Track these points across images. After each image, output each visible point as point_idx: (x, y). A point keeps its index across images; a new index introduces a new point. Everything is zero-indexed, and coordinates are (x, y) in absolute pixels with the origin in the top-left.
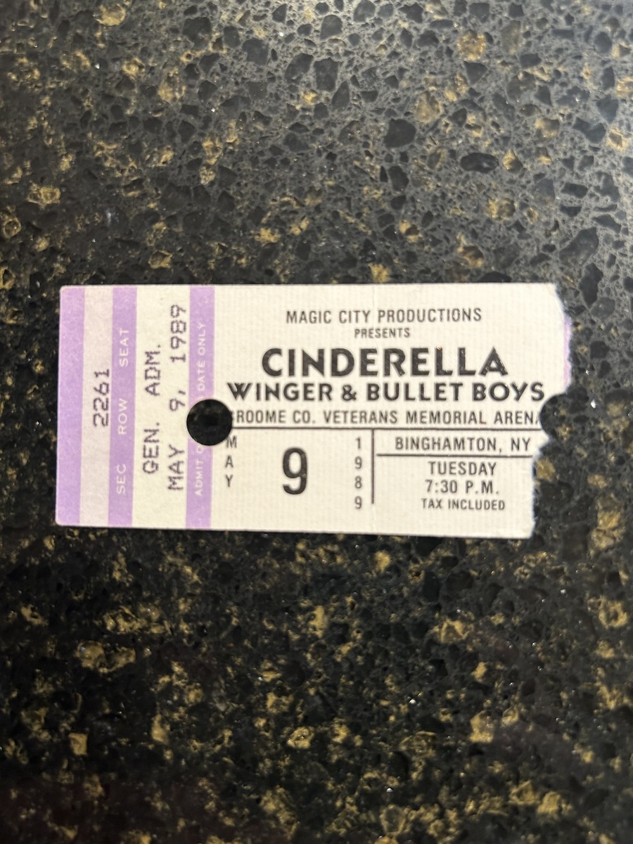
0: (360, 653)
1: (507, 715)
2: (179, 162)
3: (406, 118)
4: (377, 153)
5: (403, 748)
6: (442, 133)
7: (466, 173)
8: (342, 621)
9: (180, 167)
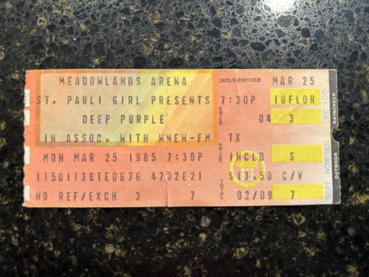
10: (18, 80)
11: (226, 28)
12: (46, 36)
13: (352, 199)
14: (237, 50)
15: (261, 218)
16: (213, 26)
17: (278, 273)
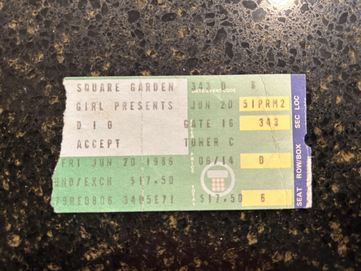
0: (194, 228)
1: (259, 229)
2: (47, 57)
3: (134, 9)
4: (127, 27)
5: (225, 258)
6: (150, 11)
7: (165, 23)
8: (182, 218)
9: (48, 59)
10: (14, 29)
13: (337, 156)
14: (229, 7)
17: (262, 227)
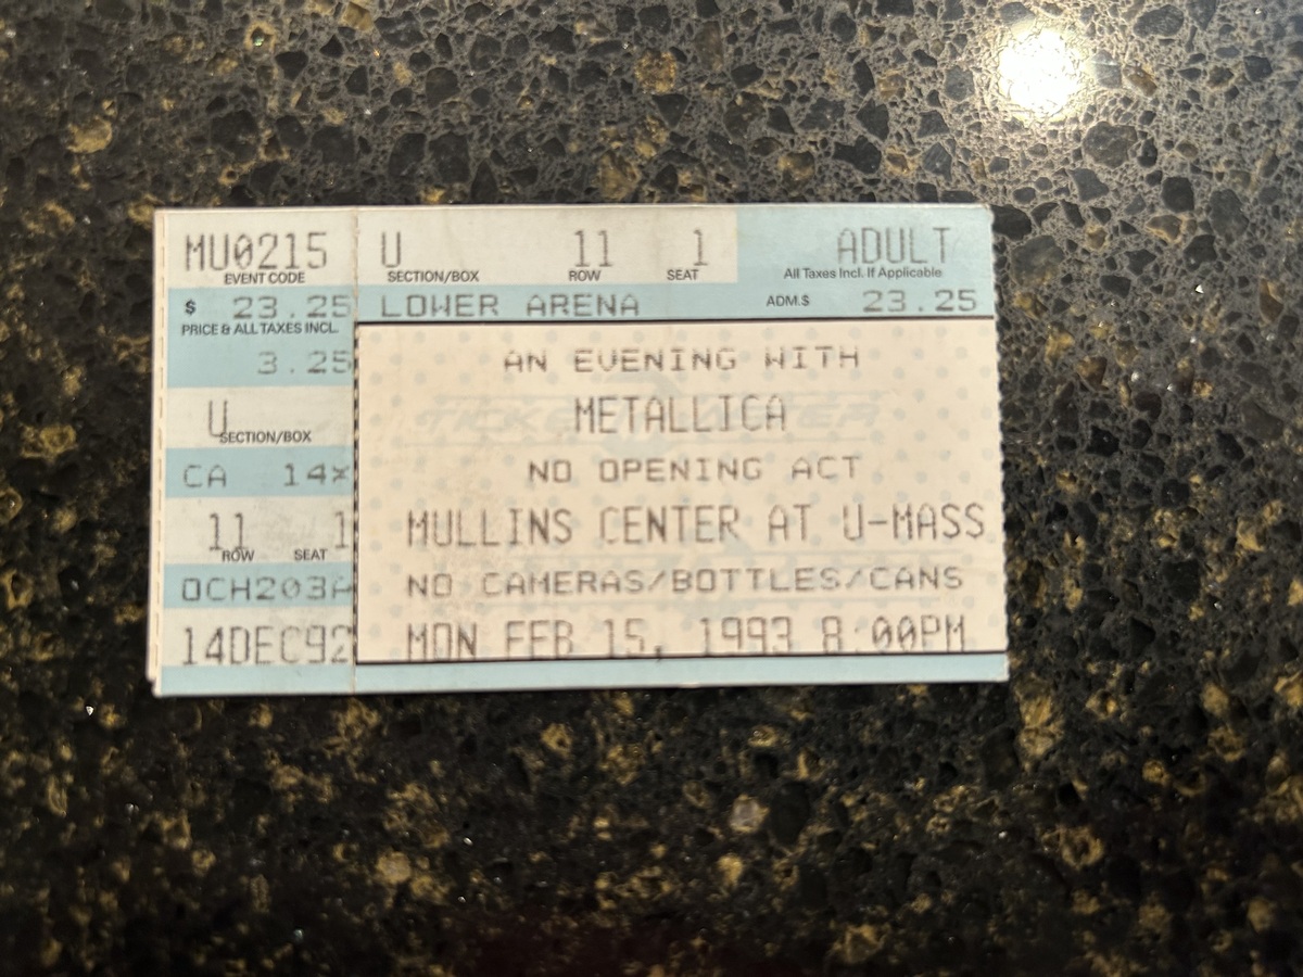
11: (904, 141)
12: (268, 87)
15: (947, 828)
16: (857, 129)
